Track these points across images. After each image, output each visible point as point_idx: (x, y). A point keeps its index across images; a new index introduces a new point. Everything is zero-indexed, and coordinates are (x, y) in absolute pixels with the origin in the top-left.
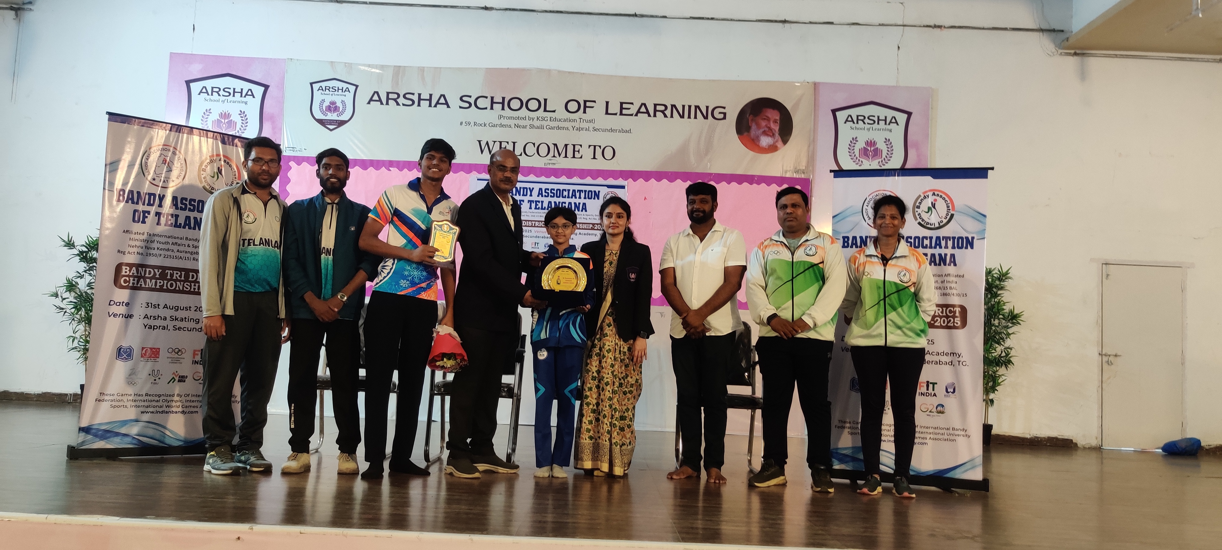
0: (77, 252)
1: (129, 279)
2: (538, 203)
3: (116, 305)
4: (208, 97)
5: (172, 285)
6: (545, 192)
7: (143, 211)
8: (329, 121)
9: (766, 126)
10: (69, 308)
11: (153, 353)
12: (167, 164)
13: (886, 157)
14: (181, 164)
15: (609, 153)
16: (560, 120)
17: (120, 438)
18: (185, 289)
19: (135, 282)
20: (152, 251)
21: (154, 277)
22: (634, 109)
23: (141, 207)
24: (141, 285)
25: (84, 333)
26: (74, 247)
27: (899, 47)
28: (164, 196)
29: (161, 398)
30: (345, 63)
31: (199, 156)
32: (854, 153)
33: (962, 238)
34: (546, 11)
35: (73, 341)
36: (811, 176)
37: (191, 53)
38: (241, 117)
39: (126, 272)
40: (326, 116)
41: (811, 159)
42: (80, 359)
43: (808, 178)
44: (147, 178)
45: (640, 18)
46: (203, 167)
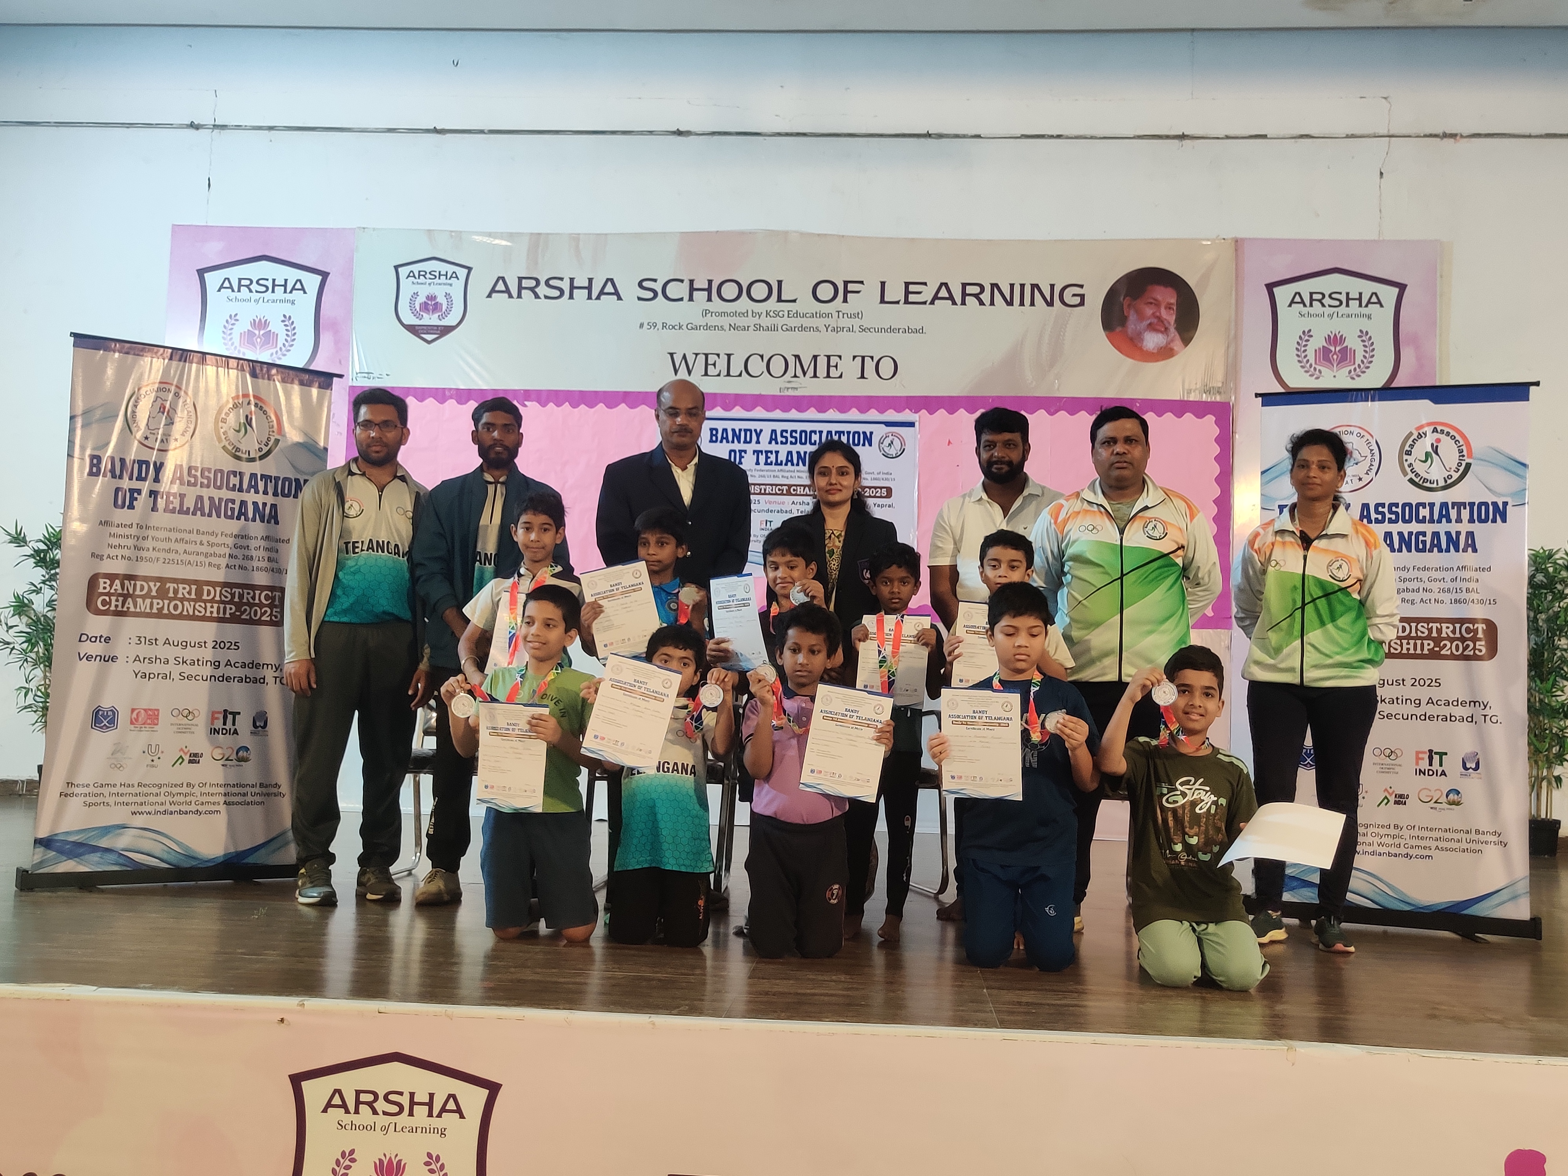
0: (28, 551)
1: (110, 600)
2: (769, 454)
3: (90, 640)
4: (233, 295)
5: (176, 607)
6: (782, 436)
7: (129, 489)
8: (425, 328)
9: (1153, 314)
10: (19, 642)
11: (149, 717)
12: (165, 414)
13: (1363, 362)
14: (189, 412)
15: (886, 368)
16: (804, 316)
17: (99, 854)
18: (197, 613)
19: (120, 604)
20: (144, 554)
21: (148, 595)
22: (928, 294)
23: (126, 484)
24: (128, 608)
25: (43, 683)
26: (26, 543)
27: (1381, 174)
28: (162, 464)
29: (163, 790)
30: (452, 231)
31: (215, 400)
32: (1306, 356)
33: (1486, 504)
34: (779, 134)
35: (26, 695)
36: (1233, 398)
37: (205, 224)
38: (285, 325)
39: (105, 588)
40: (421, 319)
41: (1232, 370)
42: (37, 724)
43: (1227, 401)
44: (135, 437)
45: (935, 140)
46: (223, 416)
